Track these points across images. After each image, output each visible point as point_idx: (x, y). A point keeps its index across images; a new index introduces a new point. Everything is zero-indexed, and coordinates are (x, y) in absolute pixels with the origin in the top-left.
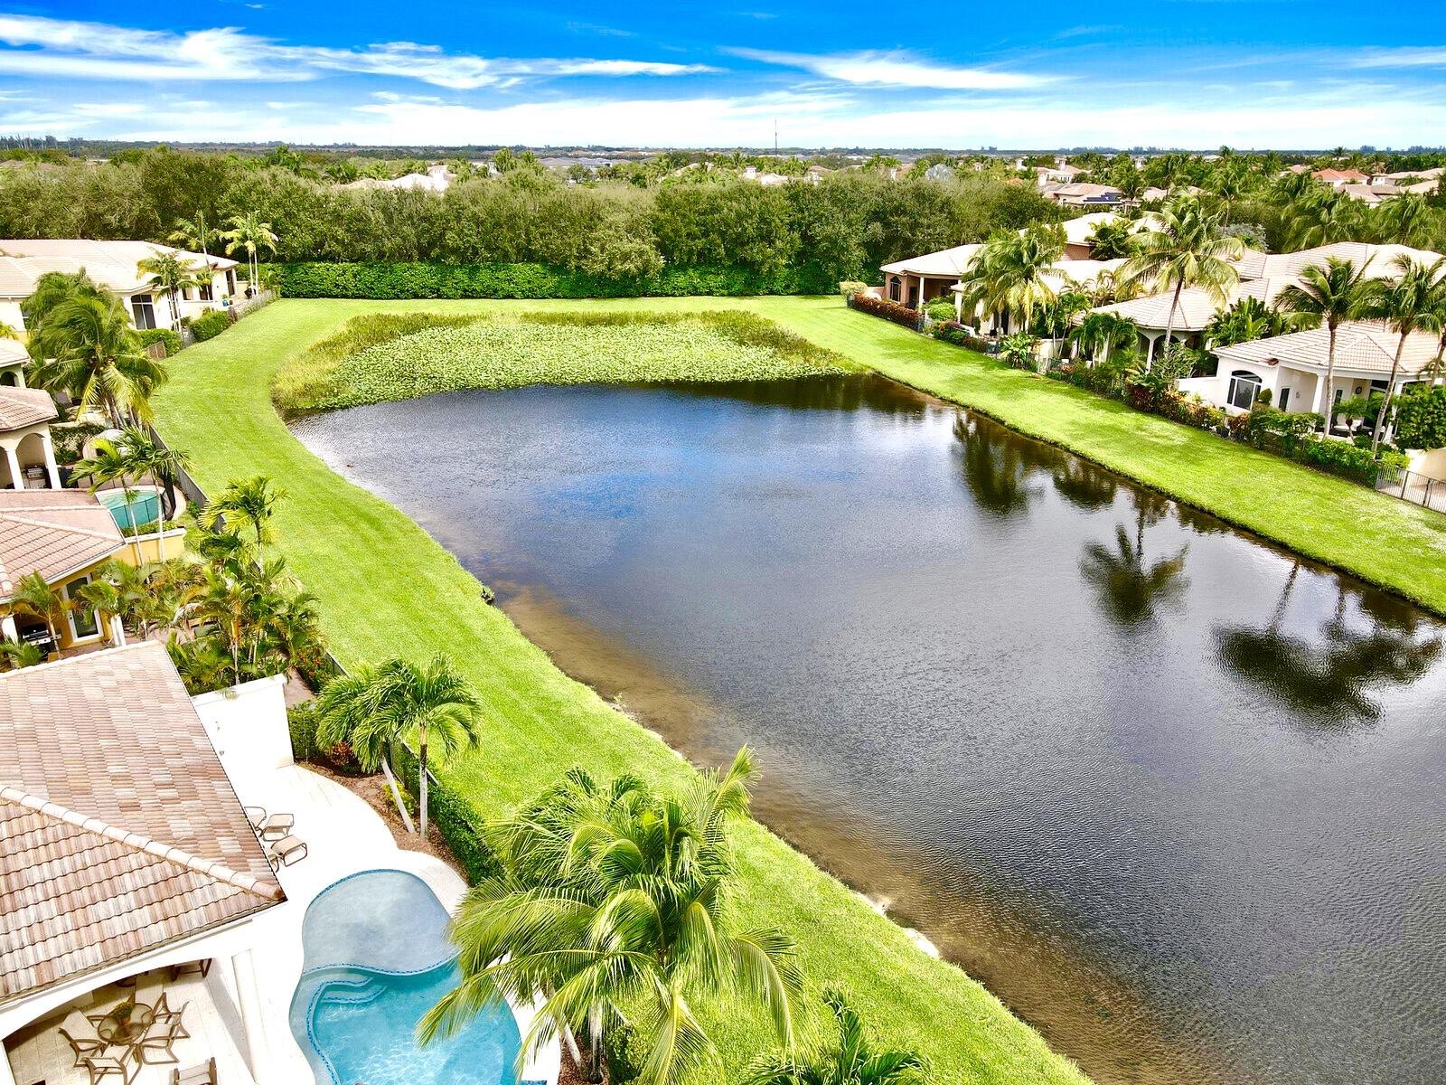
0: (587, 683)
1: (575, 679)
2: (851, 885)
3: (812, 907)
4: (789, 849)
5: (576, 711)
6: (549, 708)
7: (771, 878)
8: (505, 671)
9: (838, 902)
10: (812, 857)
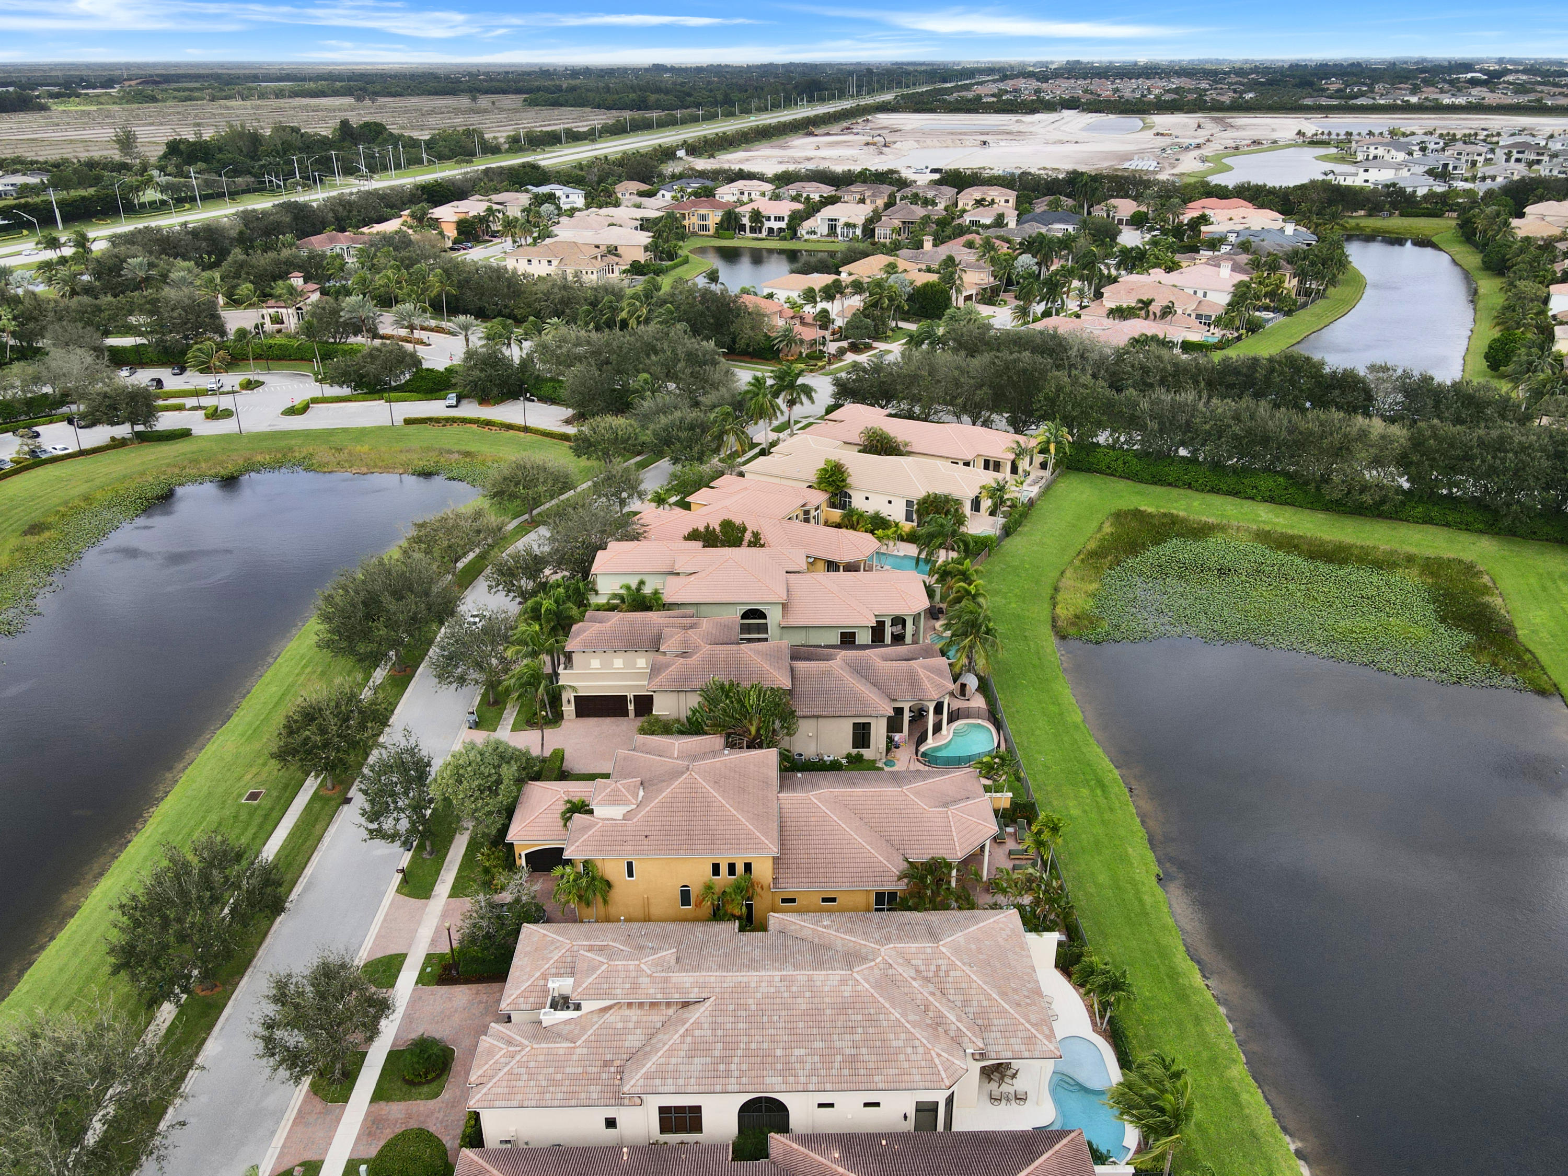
0: (1198, 962)
1: (1192, 959)
2: (1285, 1130)
3: (1260, 1132)
4: (1263, 1101)
5: (1186, 982)
6: (1173, 975)
7: (1247, 1111)
8: (1157, 943)
9: (1273, 1135)
10: (1273, 1109)
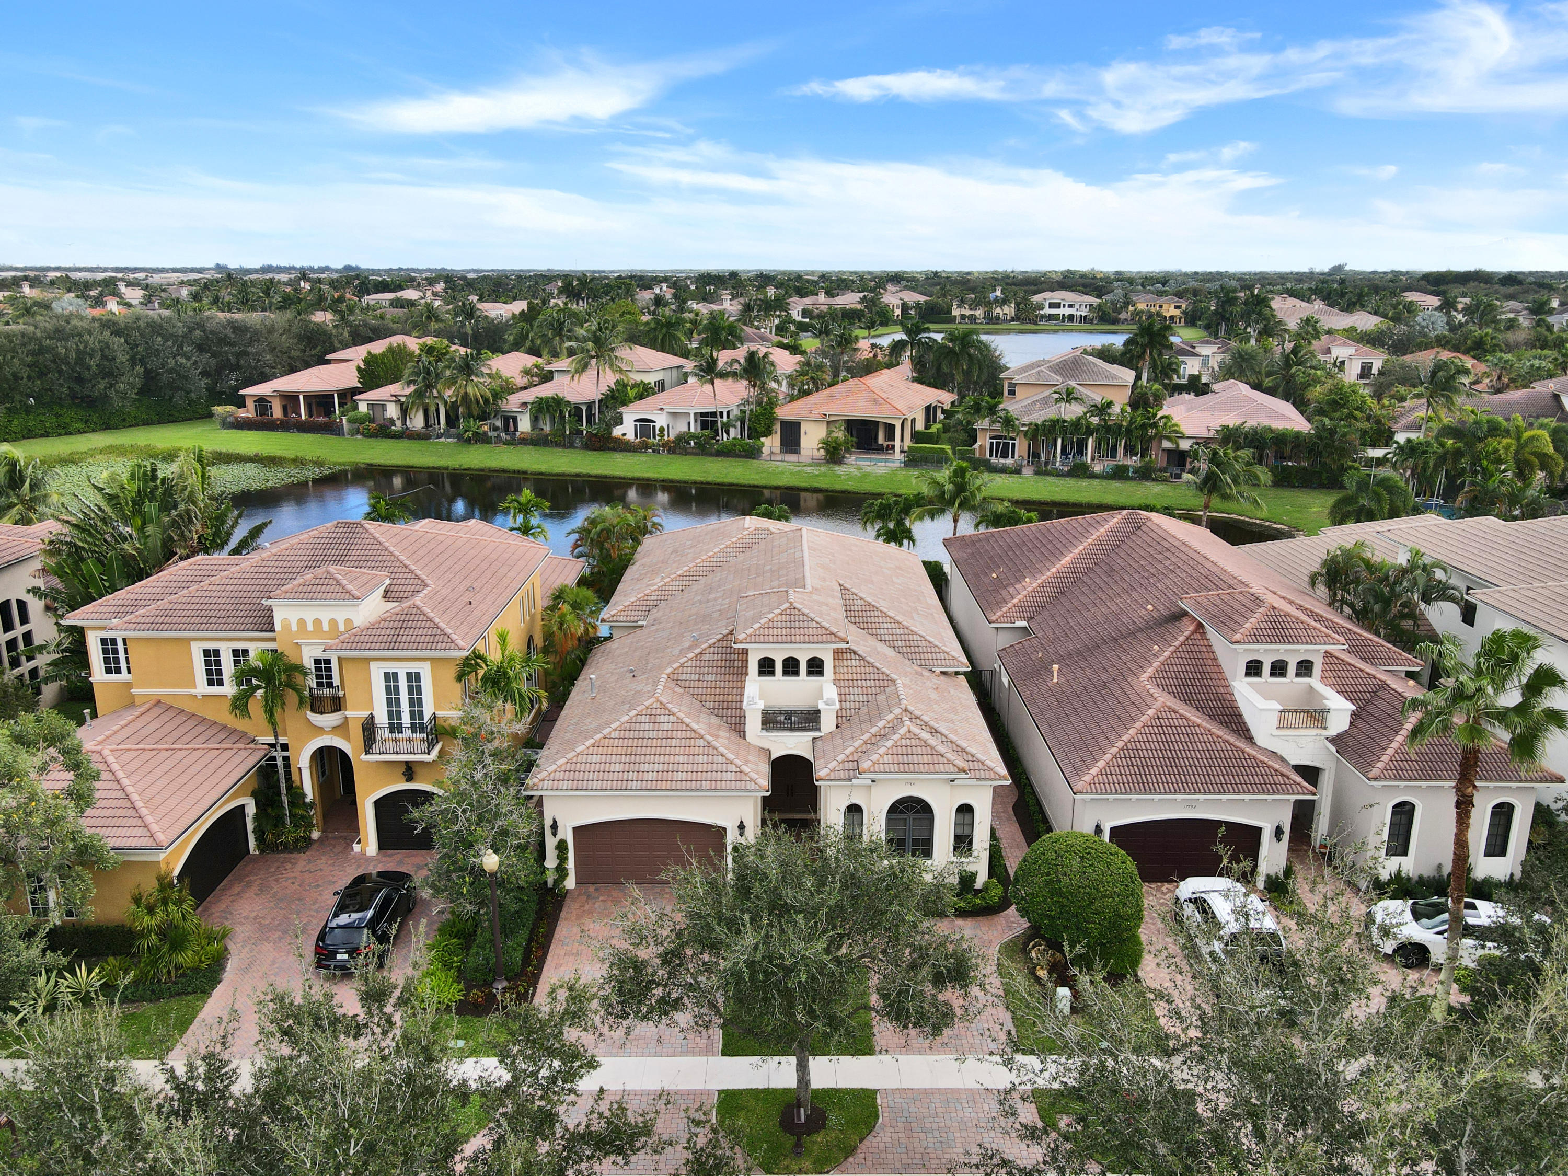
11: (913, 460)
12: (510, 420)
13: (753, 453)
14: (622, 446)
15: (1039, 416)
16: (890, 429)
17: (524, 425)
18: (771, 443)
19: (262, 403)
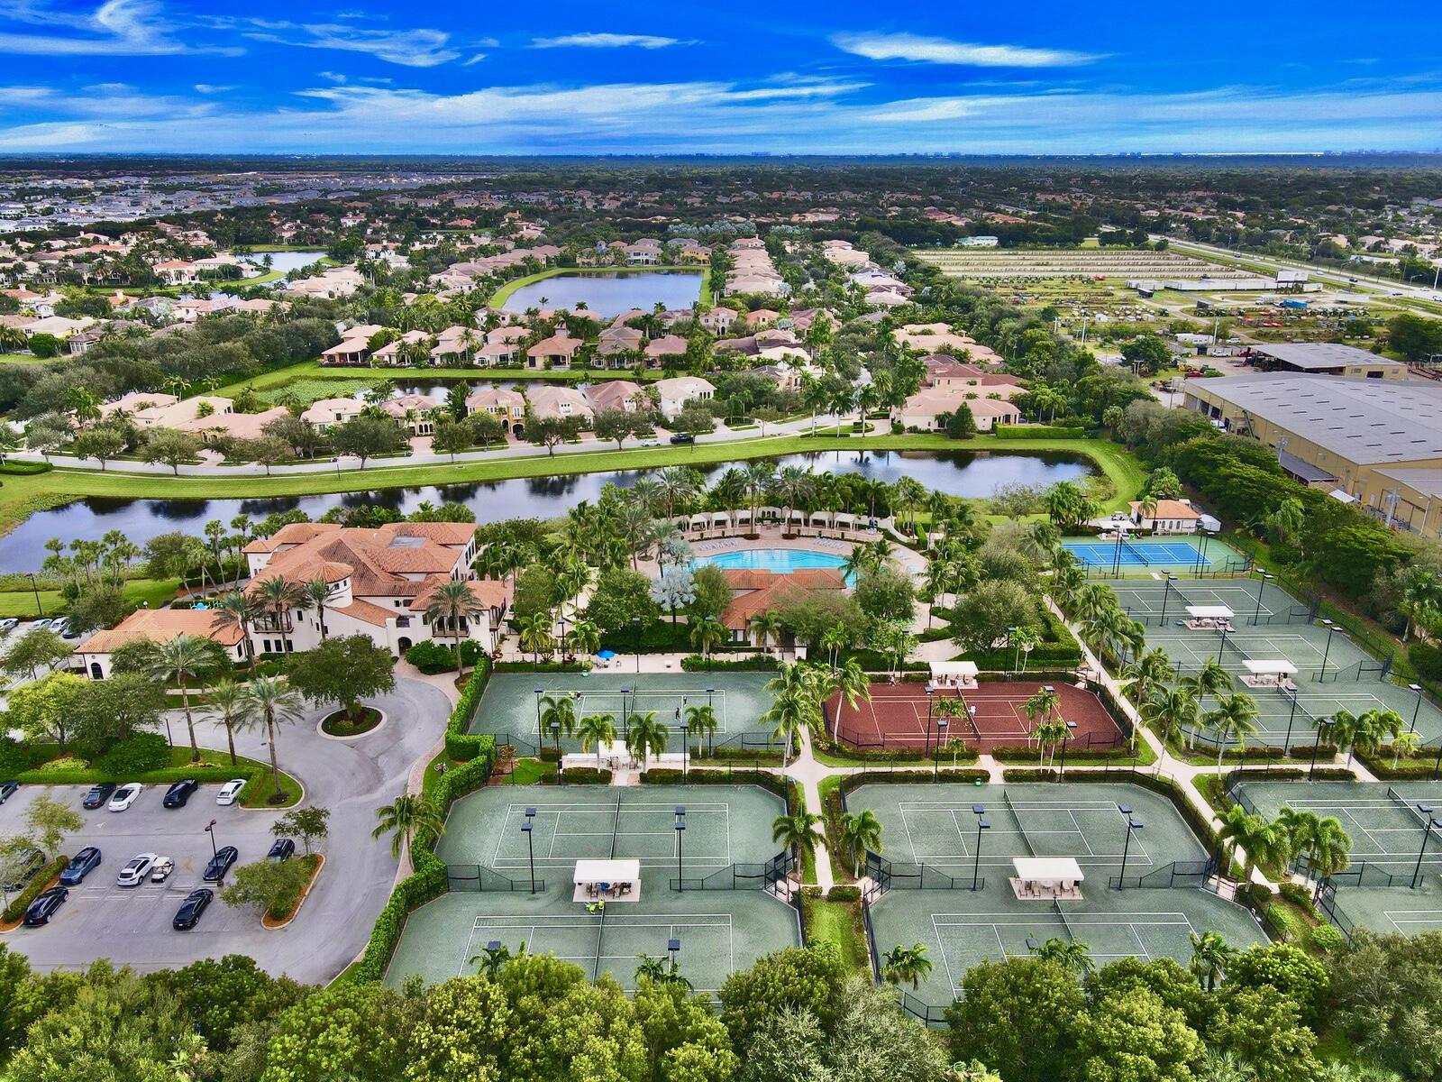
11: (573, 368)
12: (432, 361)
13: (521, 367)
14: (477, 367)
15: (608, 353)
16: (564, 358)
17: (438, 361)
18: (526, 364)
19: (331, 357)
